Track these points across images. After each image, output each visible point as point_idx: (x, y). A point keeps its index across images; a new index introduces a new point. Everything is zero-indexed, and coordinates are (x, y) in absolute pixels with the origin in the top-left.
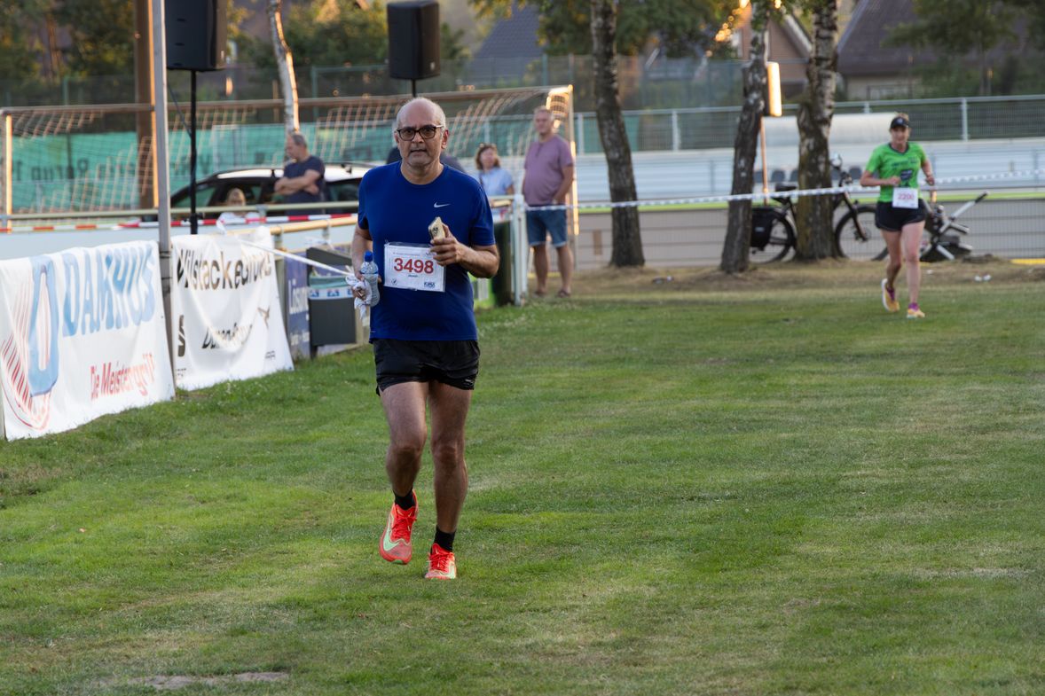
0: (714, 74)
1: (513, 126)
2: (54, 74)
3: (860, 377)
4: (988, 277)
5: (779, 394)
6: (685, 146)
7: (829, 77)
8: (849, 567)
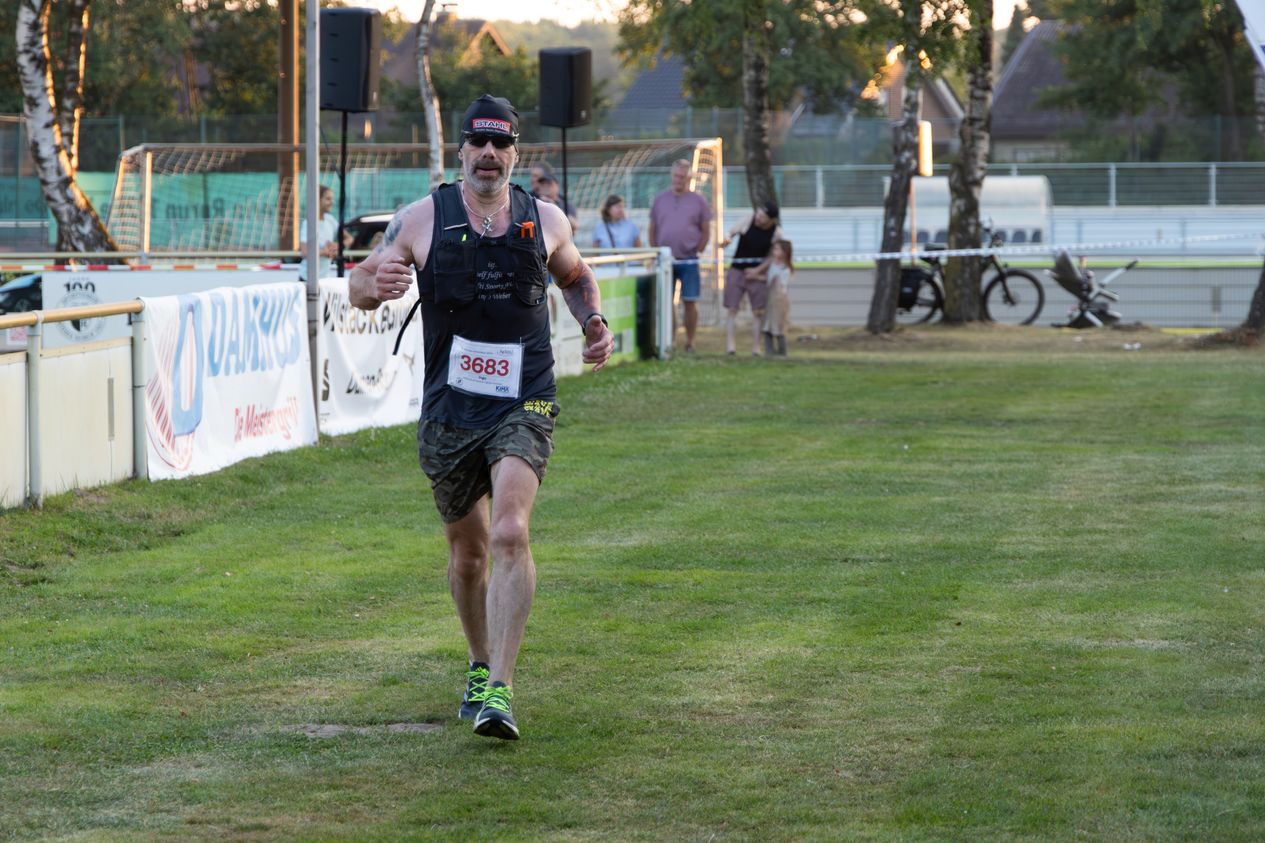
0: (860, 132)
1: (656, 178)
2: (191, 112)
3: (1012, 442)
4: (1137, 346)
5: (930, 457)
6: (828, 204)
8: (1008, 634)
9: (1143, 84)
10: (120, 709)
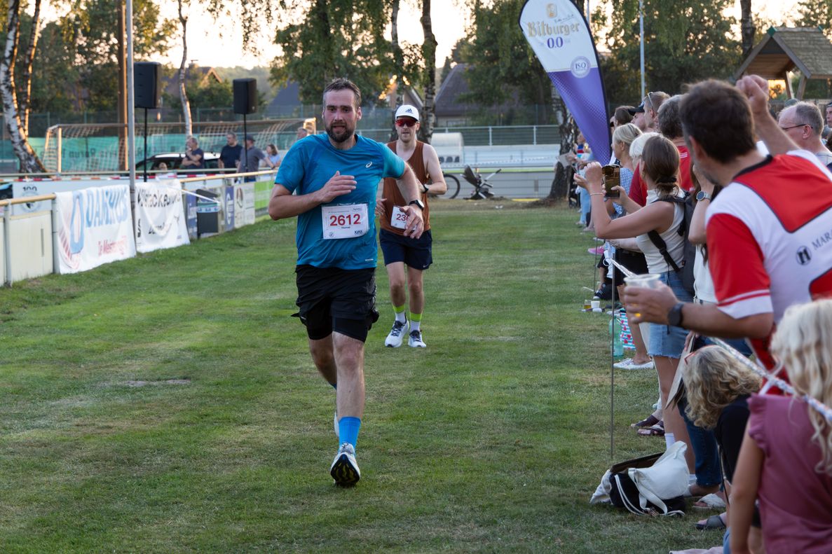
0: (378, 114)
1: (288, 136)
2: (80, 110)
4: (501, 207)
7: (431, 116)
8: (443, 335)
9: (503, 91)
10: (46, 376)
